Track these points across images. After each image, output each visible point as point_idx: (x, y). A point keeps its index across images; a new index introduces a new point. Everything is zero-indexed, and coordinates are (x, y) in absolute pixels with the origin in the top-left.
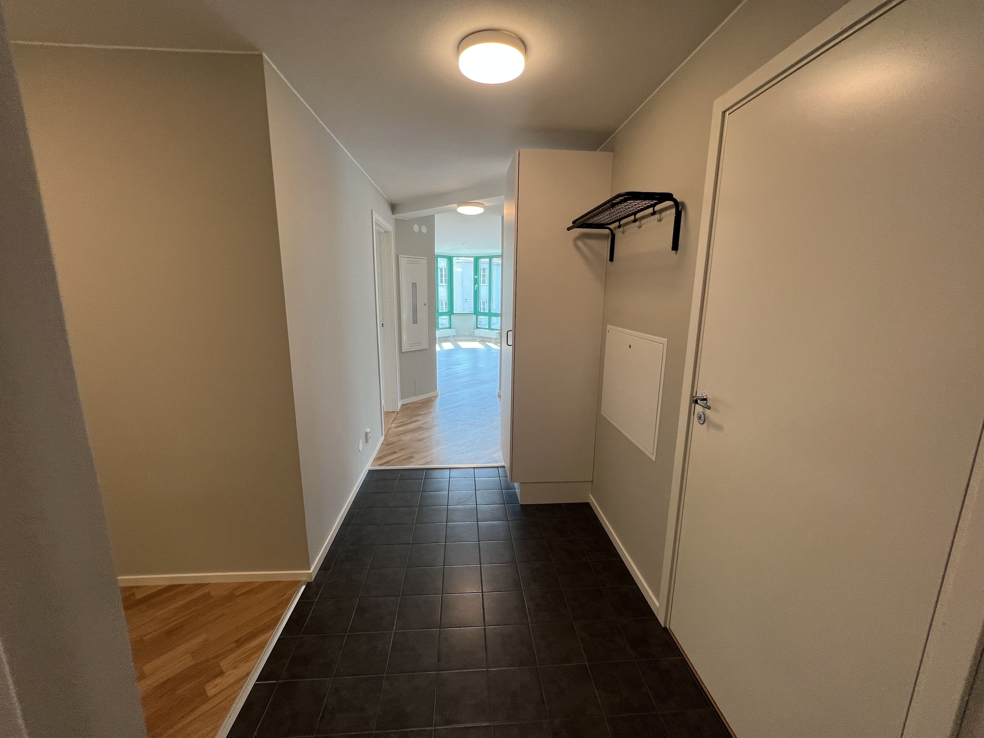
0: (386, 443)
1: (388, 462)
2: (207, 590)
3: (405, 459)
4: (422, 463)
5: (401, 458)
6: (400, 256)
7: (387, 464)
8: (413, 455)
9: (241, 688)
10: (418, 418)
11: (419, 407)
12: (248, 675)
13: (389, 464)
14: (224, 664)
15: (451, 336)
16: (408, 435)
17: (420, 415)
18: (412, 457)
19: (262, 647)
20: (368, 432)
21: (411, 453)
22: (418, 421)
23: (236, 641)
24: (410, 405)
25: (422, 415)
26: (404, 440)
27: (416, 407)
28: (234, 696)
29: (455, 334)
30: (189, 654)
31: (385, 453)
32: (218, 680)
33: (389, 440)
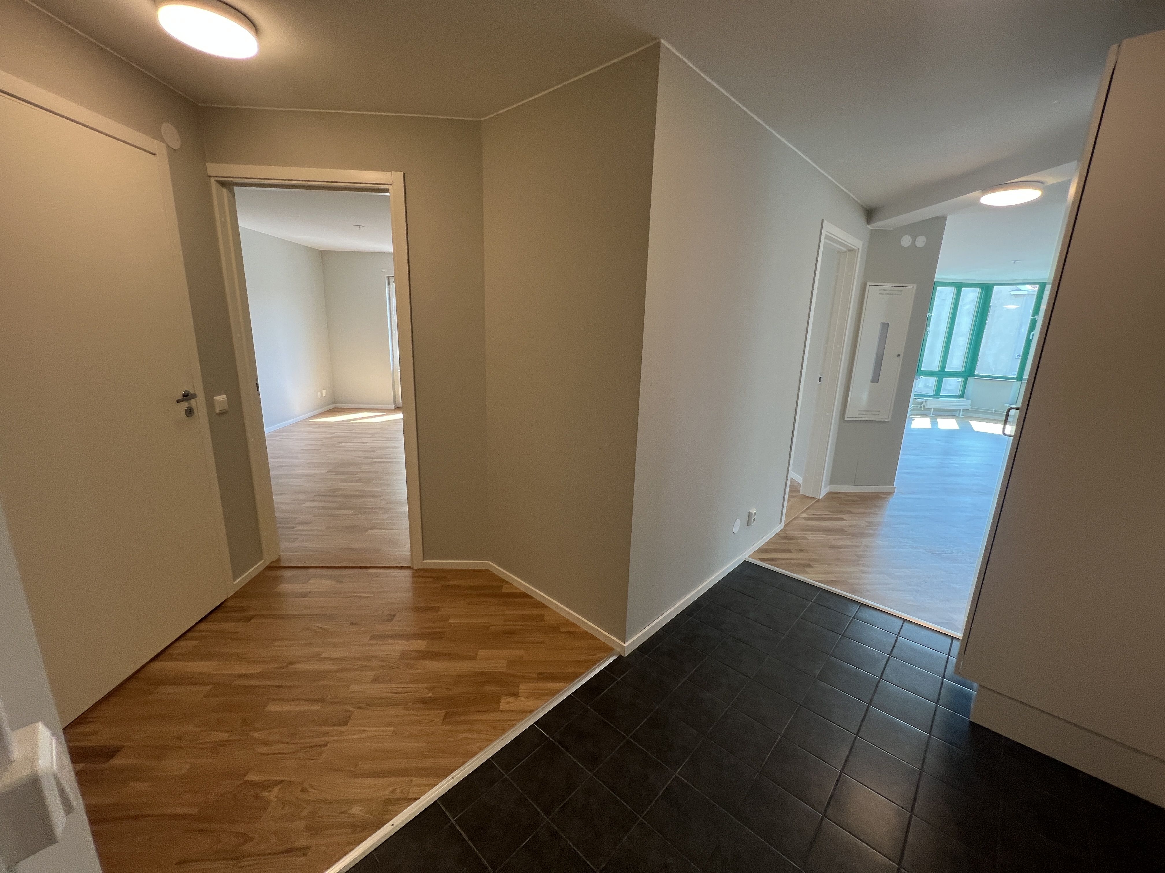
0: (783, 535)
1: (773, 560)
2: (542, 612)
3: (798, 565)
4: (821, 579)
5: (792, 561)
6: (868, 284)
7: (769, 562)
8: (811, 563)
9: (522, 719)
10: (844, 516)
11: (853, 501)
12: (531, 711)
13: (773, 563)
14: (523, 688)
15: (960, 410)
16: (819, 534)
17: (849, 512)
18: (810, 566)
19: (554, 693)
20: (752, 513)
21: (810, 560)
22: (842, 519)
23: (540, 674)
24: (841, 496)
25: (852, 513)
26: (809, 539)
27: (849, 501)
28: (515, 722)
29: (969, 407)
30: (506, 661)
31: (776, 547)
32: (511, 699)
33: (789, 532)
